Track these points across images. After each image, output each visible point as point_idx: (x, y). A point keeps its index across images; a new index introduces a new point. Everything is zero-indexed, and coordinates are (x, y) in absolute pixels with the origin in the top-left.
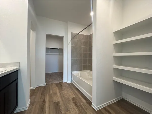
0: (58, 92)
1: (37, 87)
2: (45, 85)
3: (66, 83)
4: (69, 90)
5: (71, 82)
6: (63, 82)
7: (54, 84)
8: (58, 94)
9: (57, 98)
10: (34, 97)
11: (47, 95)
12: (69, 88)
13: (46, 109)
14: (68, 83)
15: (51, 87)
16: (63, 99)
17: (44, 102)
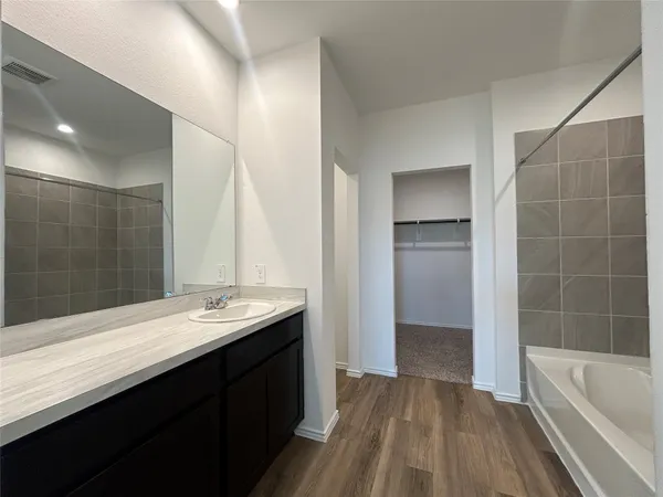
0: (437, 423)
1: (366, 375)
2: (395, 376)
3: (489, 395)
4: (496, 444)
5: (517, 401)
6: (475, 387)
7: (428, 383)
8: (436, 437)
9: (426, 455)
10: (349, 407)
11: (392, 419)
12: (499, 429)
13: (377, 476)
14: (498, 398)
15: (412, 391)
16: (454, 473)
17: (375, 443)
